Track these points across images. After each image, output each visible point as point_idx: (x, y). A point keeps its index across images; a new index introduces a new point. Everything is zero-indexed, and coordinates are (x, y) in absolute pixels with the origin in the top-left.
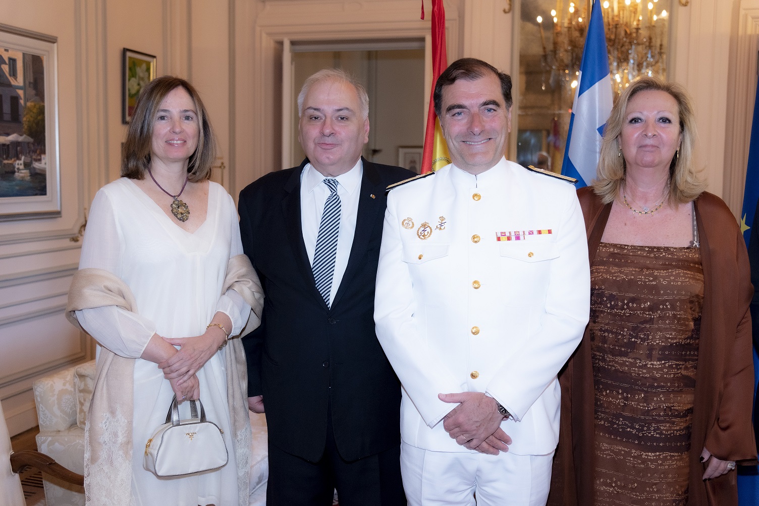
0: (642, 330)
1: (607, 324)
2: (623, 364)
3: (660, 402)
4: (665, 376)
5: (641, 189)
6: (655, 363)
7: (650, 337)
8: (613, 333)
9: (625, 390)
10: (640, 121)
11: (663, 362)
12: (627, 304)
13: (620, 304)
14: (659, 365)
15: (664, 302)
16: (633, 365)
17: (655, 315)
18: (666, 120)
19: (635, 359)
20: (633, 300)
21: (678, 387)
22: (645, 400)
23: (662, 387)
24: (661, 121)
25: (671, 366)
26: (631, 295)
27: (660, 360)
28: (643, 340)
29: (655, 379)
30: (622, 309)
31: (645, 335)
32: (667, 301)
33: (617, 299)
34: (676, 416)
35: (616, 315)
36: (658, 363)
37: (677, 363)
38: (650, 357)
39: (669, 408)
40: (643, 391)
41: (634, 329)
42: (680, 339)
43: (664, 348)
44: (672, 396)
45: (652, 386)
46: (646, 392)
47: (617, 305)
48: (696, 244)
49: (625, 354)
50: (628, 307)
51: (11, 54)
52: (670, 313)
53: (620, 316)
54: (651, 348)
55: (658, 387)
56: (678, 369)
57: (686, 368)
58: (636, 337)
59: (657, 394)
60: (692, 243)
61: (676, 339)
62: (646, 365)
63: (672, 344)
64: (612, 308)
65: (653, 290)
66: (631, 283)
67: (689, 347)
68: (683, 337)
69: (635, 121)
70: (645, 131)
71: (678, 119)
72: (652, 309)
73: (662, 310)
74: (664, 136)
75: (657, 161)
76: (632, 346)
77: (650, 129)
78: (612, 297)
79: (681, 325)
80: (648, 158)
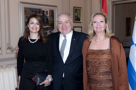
0: (98, 69)
1: (91, 68)
2: (95, 77)
3: (103, 85)
4: (104, 79)
5: (98, 38)
7: (100, 70)
9: (96, 83)
14: (102, 77)
15: (101, 62)
16: (97, 77)
19: (97, 76)
20: (95, 62)
21: (107, 81)
22: (100, 85)
23: (104, 82)
25: (105, 77)
27: (102, 75)
28: (98, 71)
29: (102, 80)
34: (107, 88)
35: (92, 66)
38: (100, 75)
39: (106, 86)
41: (96, 69)
43: (103, 73)
44: (106, 84)
46: (100, 83)
48: (109, 48)
49: (95, 75)
50: (94, 64)
52: (103, 65)
54: (100, 73)
55: (103, 82)
56: (107, 77)
57: (109, 77)
59: (102, 83)
60: (108, 48)
61: (105, 70)
62: (99, 77)
63: (104, 72)
64: (91, 64)
65: (99, 59)
66: (94, 58)
67: (109, 72)
68: (107, 70)
69: (95, 22)
70: (98, 24)
71: (105, 21)
72: (99, 64)
73: (101, 64)
74: (102, 25)
75: (101, 31)
76: (96, 73)
77: (99, 24)
78: (91, 62)
79: (106, 67)
80: (99, 31)
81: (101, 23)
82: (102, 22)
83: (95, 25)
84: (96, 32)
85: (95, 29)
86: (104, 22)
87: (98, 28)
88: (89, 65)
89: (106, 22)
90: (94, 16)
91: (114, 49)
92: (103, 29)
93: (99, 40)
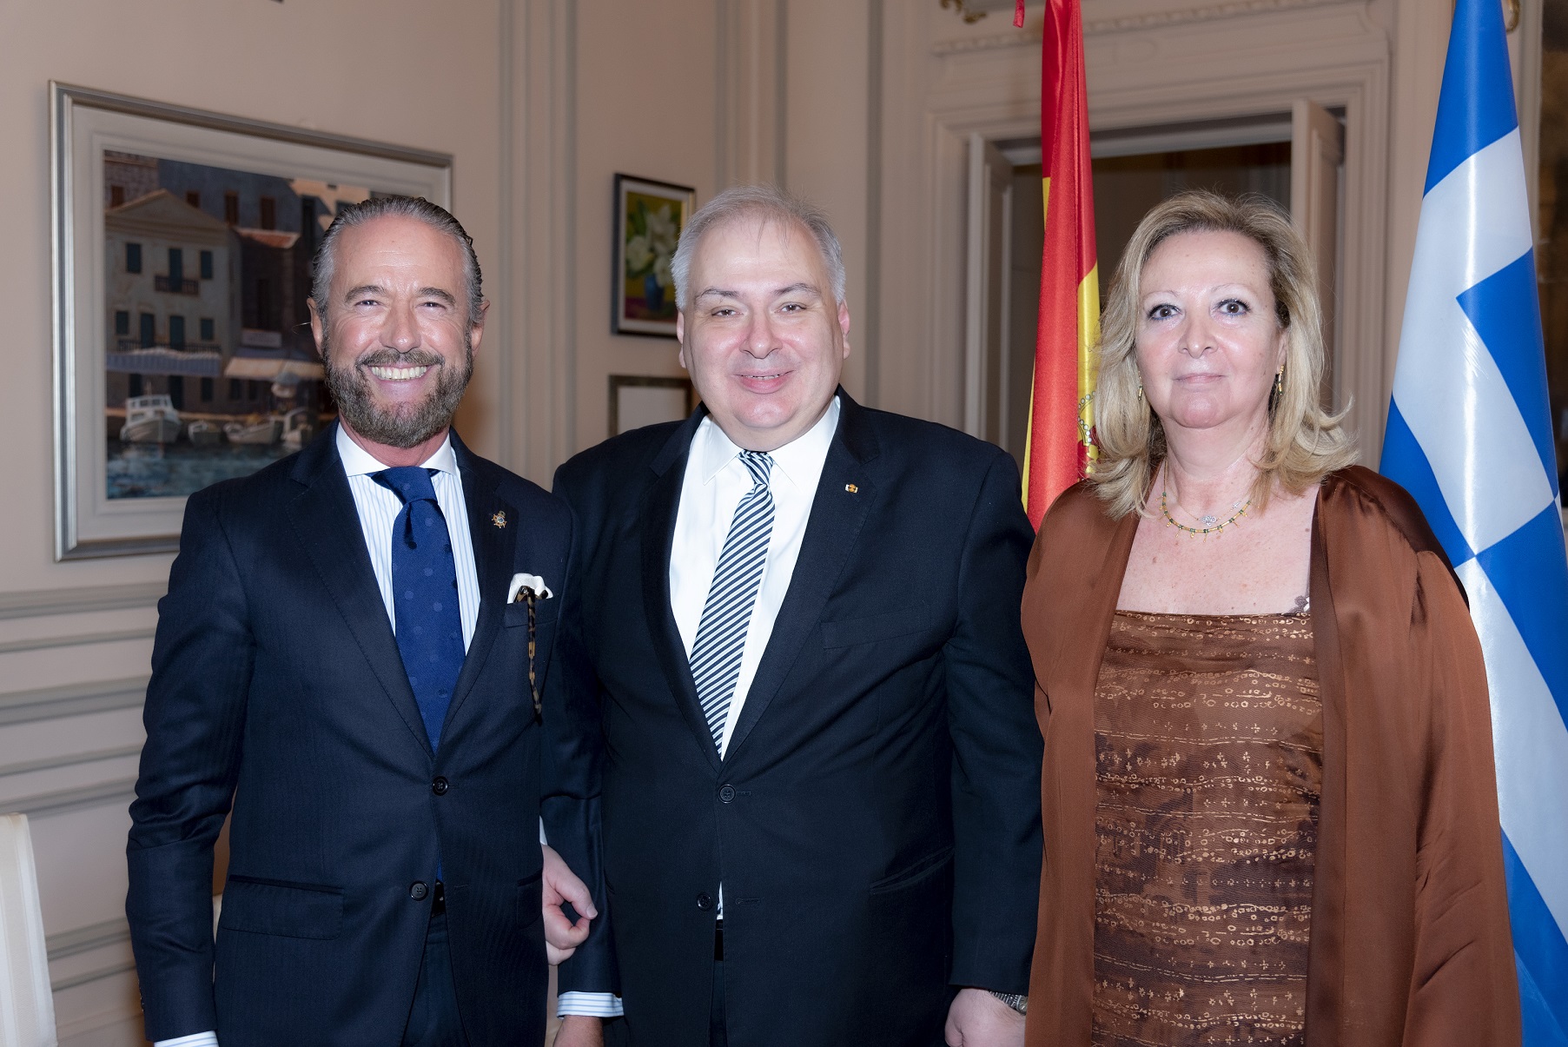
0: (1168, 825)
2: (1135, 913)
3: (1223, 1009)
4: (1233, 942)
5: (1193, 481)
6: (1205, 909)
7: (1188, 843)
8: (1108, 833)
9: (1143, 981)
10: (1173, 312)
11: (1225, 907)
12: (1133, 760)
13: (1117, 760)
14: (1215, 915)
15: (1212, 753)
16: (1156, 915)
17: (1195, 787)
18: (1236, 306)
19: (1159, 899)
20: (1144, 750)
21: (1270, 970)
22: (1186, 1005)
23: (1227, 971)
24: (1224, 308)
25: (1245, 918)
26: (1140, 737)
27: (1215, 901)
28: (1173, 850)
29: (1208, 951)
30: (1123, 772)
31: (1175, 837)
32: (1218, 749)
33: (1111, 748)
35: (1110, 788)
36: (1213, 909)
37: (1262, 908)
38: (1191, 893)
39: (1250, 1026)
40: (1181, 981)
41: (1151, 822)
42: (1263, 847)
43: (1220, 872)
44: (1253, 994)
45: (1202, 970)
46: (1189, 985)
47: (1112, 763)
49: (1138, 888)
50: (1136, 770)
52: (1230, 781)
53: (1118, 791)
54: (1192, 872)
55: (1217, 971)
56: (1266, 927)
57: (1292, 923)
58: (1157, 843)
59: (1214, 990)
60: (1300, 603)
61: (1250, 846)
62: (1185, 914)
63: (1240, 862)
65: (1186, 721)
66: (1138, 707)
68: (1271, 841)
70: (1185, 338)
71: (1270, 300)
72: (1188, 770)
73: (1210, 772)
74: (1235, 347)
76: (1149, 866)
77: (1197, 332)
79: (1262, 811)
80: (1199, 406)
81: (1229, 321)
82: (1238, 307)
86: (1261, 318)
87: (1195, 384)
89: (1284, 312)
90: (1155, 241)
92: (1244, 389)
93: (1207, 502)
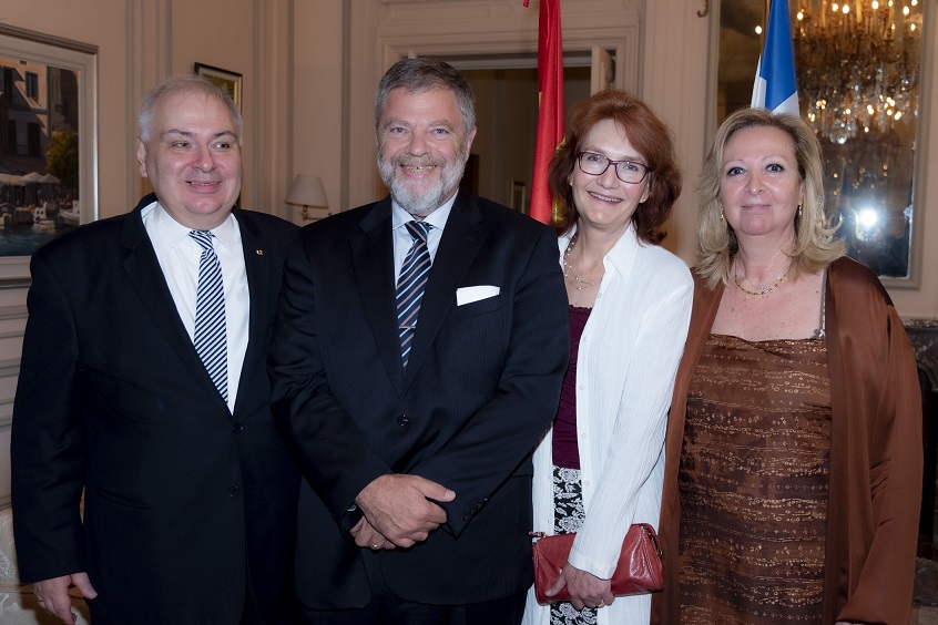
0: (752, 455)
1: (709, 446)
2: (731, 502)
3: (786, 556)
4: (788, 520)
5: (753, 265)
8: (716, 458)
9: (738, 540)
10: (741, 172)
12: (731, 418)
13: (722, 418)
15: (777, 416)
16: (743, 504)
17: (767, 435)
19: (747, 495)
20: (737, 413)
21: (809, 535)
22: (764, 553)
23: (786, 535)
24: (770, 169)
25: (794, 506)
26: (736, 405)
28: (754, 469)
29: (774, 524)
30: (725, 424)
32: (781, 414)
33: (719, 411)
34: (808, 577)
35: (717, 433)
37: (804, 501)
38: (764, 493)
40: (760, 541)
41: (741, 453)
42: (805, 468)
45: (772, 535)
46: (764, 543)
47: (719, 419)
48: (822, 333)
49: (733, 489)
50: (733, 423)
51: (30, 67)
52: (787, 432)
53: (723, 434)
54: (766, 481)
55: (781, 535)
56: (806, 511)
57: (820, 510)
59: (780, 546)
60: (817, 332)
61: (796, 467)
62: (761, 504)
63: (793, 475)
64: (713, 422)
65: (762, 398)
66: (735, 388)
67: (820, 479)
68: (809, 465)
69: (736, 171)
70: (749, 185)
71: (795, 164)
72: (765, 424)
73: (776, 427)
74: (776, 189)
75: (768, 226)
76: (740, 476)
77: (755, 182)
78: (711, 408)
79: (805, 448)
80: (756, 223)
81: (773, 175)
82: (776, 168)
83: (734, 188)
84: (740, 235)
85: (736, 215)
86: (791, 174)
87: (754, 211)
88: (702, 428)
89: (802, 171)
90: (731, 133)
91: (848, 340)
92: (781, 213)
93: (761, 277)
